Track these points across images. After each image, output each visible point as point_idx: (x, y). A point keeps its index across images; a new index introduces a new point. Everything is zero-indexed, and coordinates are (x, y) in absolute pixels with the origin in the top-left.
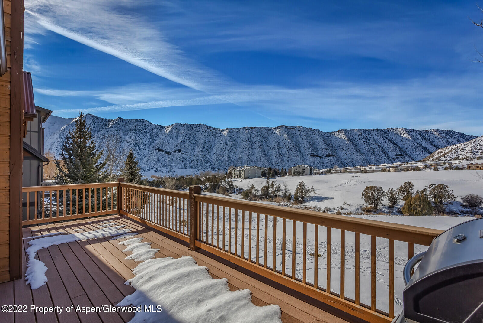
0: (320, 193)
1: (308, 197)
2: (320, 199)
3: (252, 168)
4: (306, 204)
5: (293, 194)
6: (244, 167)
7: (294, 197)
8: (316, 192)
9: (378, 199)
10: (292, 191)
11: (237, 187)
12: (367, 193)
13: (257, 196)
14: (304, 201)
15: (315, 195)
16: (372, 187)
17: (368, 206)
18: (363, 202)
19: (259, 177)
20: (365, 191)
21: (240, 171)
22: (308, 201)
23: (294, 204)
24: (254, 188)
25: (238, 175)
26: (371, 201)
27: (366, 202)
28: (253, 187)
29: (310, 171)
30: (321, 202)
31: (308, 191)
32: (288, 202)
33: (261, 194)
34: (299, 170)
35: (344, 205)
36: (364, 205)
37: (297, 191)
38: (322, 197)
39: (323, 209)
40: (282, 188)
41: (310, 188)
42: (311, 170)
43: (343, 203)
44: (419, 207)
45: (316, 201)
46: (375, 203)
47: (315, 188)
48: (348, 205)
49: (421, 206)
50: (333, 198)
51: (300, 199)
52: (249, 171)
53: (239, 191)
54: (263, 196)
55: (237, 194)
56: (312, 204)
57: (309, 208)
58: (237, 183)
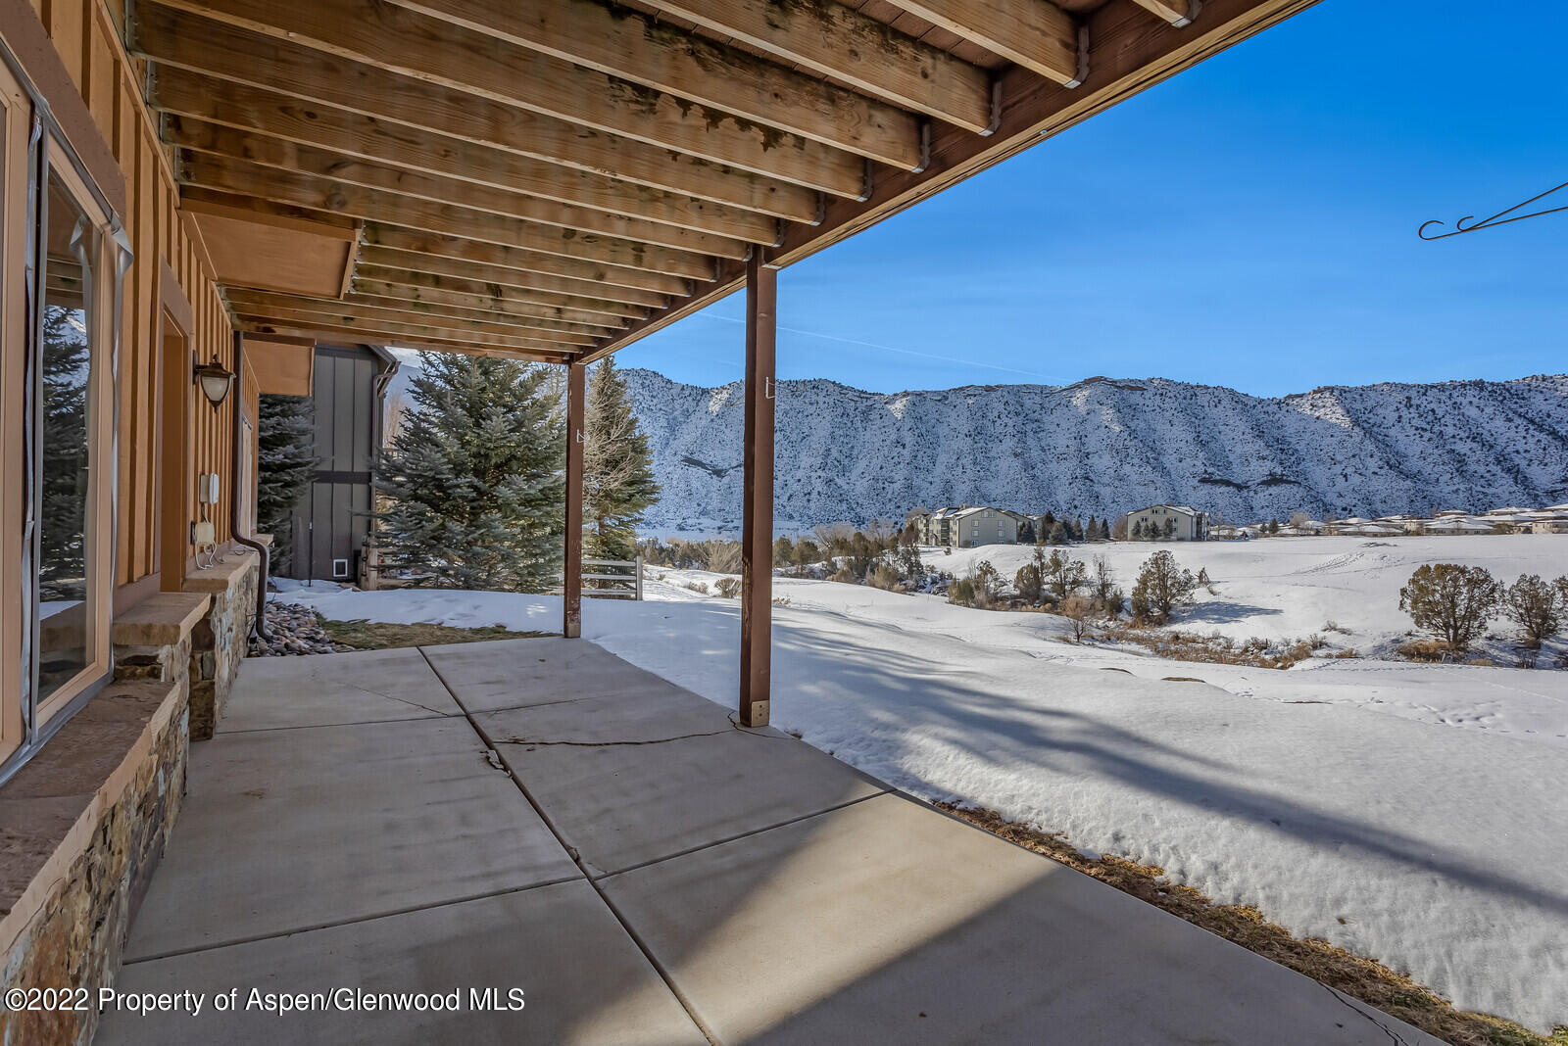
0: (1231, 587)
1: (1185, 605)
2: (1232, 612)
3: (986, 513)
4: (1177, 628)
5: (1128, 594)
6: (958, 510)
7: (1133, 603)
8: (1215, 588)
9: (1471, 615)
10: (1126, 583)
11: (932, 570)
12: (1421, 589)
13: (1001, 598)
14: (1168, 616)
15: (1210, 598)
16: (1443, 570)
17: (1428, 636)
18: (1406, 622)
19: (1011, 542)
20: (1413, 581)
21: (945, 522)
22: (1183, 620)
23: (1132, 627)
24: (991, 573)
25: (939, 535)
26: (1438, 621)
27: (1419, 623)
28: (987, 569)
29: (1194, 525)
30: (1233, 623)
31: (1186, 585)
32: (1110, 620)
33: (1017, 592)
34: (1154, 524)
35: (1327, 633)
36: (1409, 634)
37: (1143, 582)
38: (1236, 605)
39: (1243, 645)
40: (1091, 572)
41: (1194, 573)
42: (1199, 523)
43: (1324, 624)
45: (1213, 619)
46: (1456, 629)
47: (1211, 576)
48: (1343, 632)
50: (1281, 611)
51: (1156, 612)
52: (976, 523)
53: (941, 583)
54: (1022, 600)
55: (934, 593)
56: (1200, 628)
57: (1186, 641)
58: (934, 559)
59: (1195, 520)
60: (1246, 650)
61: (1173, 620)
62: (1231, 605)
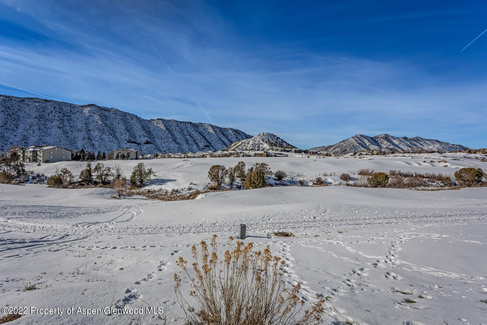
0: (160, 174)
1: (148, 180)
2: (162, 181)
3: (57, 149)
4: (147, 188)
5: (128, 177)
6: (42, 147)
7: (130, 181)
8: (156, 174)
11: (32, 173)
13: (74, 183)
14: (142, 184)
15: (155, 178)
16: (216, 166)
17: (214, 184)
18: (209, 180)
19: (68, 160)
20: (211, 170)
21: (35, 152)
22: (148, 185)
23: (131, 189)
24: (68, 173)
25: (31, 158)
26: (216, 180)
27: (212, 181)
28: (66, 172)
29: (136, 155)
30: (164, 185)
31: (148, 174)
33: (80, 180)
34: (123, 154)
35: (191, 186)
36: (209, 184)
38: (163, 179)
39: (171, 191)
40: (114, 171)
43: (189, 183)
44: (257, 181)
45: (158, 184)
46: (219, 181)
47: (153, 170)
48: (195, 185)
49: (258, 181)
50: (176, 180)
51: (138, 183)
52: (52, 153)
53: (39, 179)
54: (83, 183)
55: (35, 183)
56: (154, 187)
57: (152, 192)
58: (31, 168)
59: (136, 153)
60: (172, 193)
61: (144, 185)
62: (162, 179)
